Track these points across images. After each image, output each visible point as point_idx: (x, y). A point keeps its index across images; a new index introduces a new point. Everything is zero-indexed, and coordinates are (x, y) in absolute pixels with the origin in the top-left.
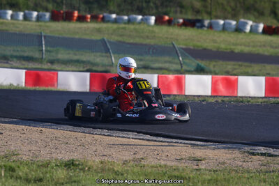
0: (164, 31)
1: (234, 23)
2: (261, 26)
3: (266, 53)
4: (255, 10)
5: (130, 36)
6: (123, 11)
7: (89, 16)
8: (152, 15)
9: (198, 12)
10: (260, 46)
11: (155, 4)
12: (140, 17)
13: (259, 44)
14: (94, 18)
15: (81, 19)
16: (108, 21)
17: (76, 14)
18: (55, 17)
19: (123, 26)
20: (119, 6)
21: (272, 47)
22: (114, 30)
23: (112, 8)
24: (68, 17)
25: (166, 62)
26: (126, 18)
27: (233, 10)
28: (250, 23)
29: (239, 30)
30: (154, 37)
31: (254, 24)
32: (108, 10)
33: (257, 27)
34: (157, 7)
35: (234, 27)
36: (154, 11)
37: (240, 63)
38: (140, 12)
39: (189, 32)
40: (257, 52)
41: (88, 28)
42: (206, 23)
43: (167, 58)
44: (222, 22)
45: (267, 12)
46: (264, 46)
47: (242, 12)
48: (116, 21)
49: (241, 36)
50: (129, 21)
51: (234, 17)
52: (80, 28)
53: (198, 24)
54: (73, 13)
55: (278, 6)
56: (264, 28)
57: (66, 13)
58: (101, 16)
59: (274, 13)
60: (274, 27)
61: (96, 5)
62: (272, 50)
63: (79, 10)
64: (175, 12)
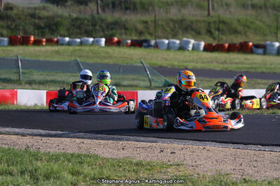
1: (178, 42)
2: (203, 44)
3: (218, 69)
4: (192, 29)
5: (88, 57)
6: (72, 34)
7: (44, 40)
9: (141, 33)
10: (208, 62)
11: (101, 27)
12: (91, 39)
13: (206, 60)
14: (50, 41)
15: (37, 43)
16: (62, 44)
17: (32, 39)
18: (13, 42)
19: (77, 48)
20: (68, 30)
21: (218, 62)
22: (72, 52)
23: (62, 32)
24: (25, 41)
25: (133, 80)
26: (79, 40)
27: (172, 30)
28: (192, 41)
29: (182, 48)
30: (110, 57)
31: (196, 42)
32: (58, 34)
33: (199, 45)
34: (103, 31)
35: (178, 46)
36: (101, 34)
37: (201, 78)
39: (138, 52)
40: (208, 68)
41: (47, 51)
42: (153, 42)
43: (133, 76)
44: (166, 41)
45: (203, 31)
46: (212, 62)
47: (180, 32)
48: (69, 44)
49: (186, 53)
50: (81, 44)
51: (175, 36)
52: (40, 51)
53: (145, 44)
54: (29, 38)
55: (213, 25)
56: (205, 46)
57: (23, 37)
58: (56, 39)
59: (209, 32)
60: (214, 44)
61: (47, 30)
62: (221, 66)
63: (34, 35)
64: (121, 34)
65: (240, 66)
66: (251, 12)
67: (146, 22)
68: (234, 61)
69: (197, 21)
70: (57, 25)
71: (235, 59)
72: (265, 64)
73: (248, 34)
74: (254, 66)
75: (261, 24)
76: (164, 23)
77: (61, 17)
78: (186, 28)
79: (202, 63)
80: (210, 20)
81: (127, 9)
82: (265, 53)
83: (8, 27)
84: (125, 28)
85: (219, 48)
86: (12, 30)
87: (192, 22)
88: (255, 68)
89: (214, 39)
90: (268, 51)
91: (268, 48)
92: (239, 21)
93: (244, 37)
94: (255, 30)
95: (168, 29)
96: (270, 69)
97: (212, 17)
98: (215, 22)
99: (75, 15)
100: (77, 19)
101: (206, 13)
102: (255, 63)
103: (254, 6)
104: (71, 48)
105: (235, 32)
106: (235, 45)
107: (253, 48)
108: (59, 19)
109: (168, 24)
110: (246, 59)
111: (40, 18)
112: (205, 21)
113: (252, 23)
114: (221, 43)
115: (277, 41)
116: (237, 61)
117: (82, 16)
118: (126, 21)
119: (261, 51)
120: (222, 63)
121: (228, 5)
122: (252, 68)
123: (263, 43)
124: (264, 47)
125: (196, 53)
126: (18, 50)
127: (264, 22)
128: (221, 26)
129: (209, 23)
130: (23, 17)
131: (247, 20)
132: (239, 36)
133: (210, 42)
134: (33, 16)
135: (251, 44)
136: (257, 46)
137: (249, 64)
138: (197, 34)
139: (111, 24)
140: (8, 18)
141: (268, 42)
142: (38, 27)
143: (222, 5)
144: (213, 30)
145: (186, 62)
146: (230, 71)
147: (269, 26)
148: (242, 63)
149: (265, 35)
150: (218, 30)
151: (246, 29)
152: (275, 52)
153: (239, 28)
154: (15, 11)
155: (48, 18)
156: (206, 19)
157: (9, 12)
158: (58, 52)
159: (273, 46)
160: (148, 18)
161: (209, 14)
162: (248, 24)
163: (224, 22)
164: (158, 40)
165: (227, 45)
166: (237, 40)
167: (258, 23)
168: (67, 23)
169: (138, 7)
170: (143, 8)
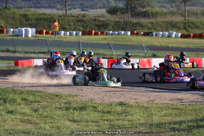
0: (135, 38)
1: (167, 33)
2: (180, 35)
3: (184, 47)
4: (176, 27)
5: (119, 41)
7: (100, 32)
8: (129, 31)
9: (150, 29)
11: (129, 25)
12: (123, 32)
13: (180, 43)
14: (102, 33)
15: (96, 34)
16: (109, 35)
17: (94, 32)
18: (84, 34)
19: (116, 36)
20: (113, 27)
21: (186, 44)
22: (112, 39)
23: (110, 28)
24: (90, 33)
25: (138, 53)
26: (117, 32)
27: (166, 27)
28: (175, 33)
29: (169, 36)
30: (131, 41)
34: (131, 27)
35: (167, 35)
38: (123, 29)
39: (146, 38)
40: (179, 46)
41: (100, 38)
42: (154, 34)
43: (138, 51)
44: (161, 33)
45: (182, 27)
46: (182, 43)
47: (170, 28)
48: (112, 34)
49: (171, 39)
50: (118, 34)
52: (96, 38)
53: (150, 34)
54: (92, 31)
55: (187, 24)
57: (89, 31)
58: (105, 32)
59: (185, 28)
60: (186, 34)
61: (102, 27)
63: (95, 30)
64: (139, 29)
65: (195, 45)
67: (153, 23)
69: (179, 22)
70: (108, 25)
76: (162, 24)
77: (110, 21)
78: (174, 26)
79: (177, 44)
81: (144, 16)
83: (83, 26)
84: (142, 26)
85: (188, 36)
87: (176, 23)
88: (203, 47)
89: (188, 31)
92: (200, 22)
93: (202, 30)
95: (164, 27)
97: (187, 20)
99: (117, 20)
100: (118, 22)
101: (184, 18)
104: (112, 37)
105: (198, 28)
106: (196, 34)
108: (108, 22)
109: (164, 24)
110: (200, 42)
111: (99, 21)
112: (183, 22)
114: (190, 33)
116: (196, 43)
117: (120, 20)
118: (143, 22)
121: (197, 14)
128: (191, 25)
129: (185, 23)
130: (91, 21)
132: (200, 30)
133: (184, 33)
134: (95, 20)
137: (201, 44)
138: (179, 29)
139: (135, 24)
140: (83, 21)
142: (98, 26)
143: (193, 14)
144: (187, 27)
145: (169, 43)
148: (198, 44)
153: (200, 26)
154: (87, 17)
155: (103, 21)
156: (184, 21)
157: (84, 18)
158: (105, 39)
160: (153, 20)
161: (185, 19)
164: (158, 32)
165: (192, 35)
166: (198, 32)
168: (112, 24)
169: (150, 15)
170: (153, 16)
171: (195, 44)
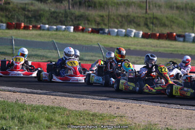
1: (124, 31)
2: (141, 33)
4: (134, 22)
5: (61, 39)
6: (51, 22)
7: (31, 26)
8: (71, 26)
9: (99, 24)
10: (145, 46)
11: (71, 18)
12: (64, 27)
13: (143, 44)
14: (35, 27)
15: (26, 28)
16: (44, 30)
17: (23, 25)
18: (9, 27)
19: (54, 32)
20: (48, 20)
21: (151, 46)
22: (50, 35)
23: (44, 21)
24: (18, 27)
25: (92, 56)
26: (55, 27)
27: (121, 23)
28: (134, 31)
29: (127, 35)
30: (77, 40)
31: (137, 31)
32: (41, 22)
33: (139, 33)
34: (72, 21)
35: (124, 33)
36: (71, 23)
37: (139, 57)
38: (62, 23)
39: (96, 37)
40: (144, 50)
41: (33, 34)
42: (107, 31)
43: (92, 54)
44: (116, 30)
45: (142, 24)
46: (147, 45)
47: (126, 24)
48: (48, 29)
49: (130, 39)
50: (57, 30)
51: (122, 27)
52: (28, 34)
53: (101, 32)
54: (21, 24)
55: (149, 20)
56: (143, 34)
57: (16, 24)
58: (39, 26)
59: (146, 25)
60: (149, 34)
61: (33, 19)
62: (154, 48)
63: (24, 22)
64: (85, 24)
65: (166, 49)
66: (175, 12)
67: (102, 16)
68: (163, 45)
69: (138, 17)
70: (40, 16)
71: (163, 44)
72: (184, 48)
73: (173, 27)
74: (177, 49)
75: (183, 21)
76: (115, 18)
77: (44, 10)
78: (130, 21)
79: (140, 46)
80: (147, 16)
81: (89, 6)
82: (184, 41)
83: (6, 16)
84: (88, 20)
85: (152, 36)
86: (9, 18)
87: (134, 17)
88: (177, 51)
89: (150, 29)
90: (187, 40)
91: (187, 37)
92: (167, 18)
93: (170, 29)
94: (178, 24)
95: (117, 21)
96: (188, 52)
97: (148, 14)
98: (150, 18)
99: (53, 10)
100: (54, 12)
101: (144, 11)
102: (178, 48)
103: (178, 8)
104: (50, 33)
105: (164, 25)
106: (164, 34)
107: (176, 37)
108: (42, 12)
109: (117, 18)
110: (171, 45)
111: (28, 11)
112: (143, 17)
113: (177, 19)
114: (154, 32)
115: (193, 33)
116: (165, 45)
117: (58, 11)
118: (89, 15)
119: (181, 39)
120: (154, 47)
121: (160, 6)
122: (175, 51)
123: (183, 34)
124: (184, 36)
125: (136, 39)
126: (13, 33)
127: (184, 19)
128: (155, 21)
129: (146, 18)
130: (17, 10)
131: (172, 17)
132: (167, 28)
133: (146, 32)
134: (24, 9)
135: (175, 34)
136: (179, 36)
137: (173, 48)
138: (138, 26)
139: (78, 16)
140: (7, 10)
141: (187, 33)
142: (27, 17)
143: (156, 6)
144: (149, 23)
145: (129, 45)
146: (160, 52)
147: (188, 22)
148: (168, 47)
149: (185, 28)
150: (153, 23)
151: (172, 23)
152: (191, 40)
153: (167, 23)
154: (11, 5)
155: (35, 11)
156: (144, 15)
157: (7, 6)
158: (40, 35)
159: (190, 36)
160: (104, 13)
161: (146, 12)
162: (173, 20)
163: (156, 18)
164: (110, 29)
165: (158, 34)
166: (166, 31)
167: (180, 19)
168: (47, 15)
169: (97, 5)
170: (101, 6)
171: (164, 47)
